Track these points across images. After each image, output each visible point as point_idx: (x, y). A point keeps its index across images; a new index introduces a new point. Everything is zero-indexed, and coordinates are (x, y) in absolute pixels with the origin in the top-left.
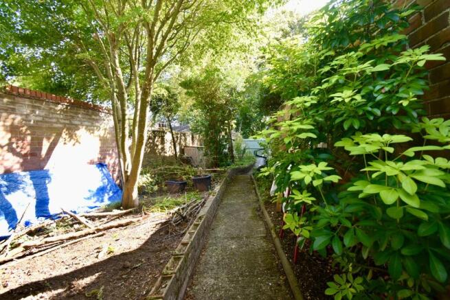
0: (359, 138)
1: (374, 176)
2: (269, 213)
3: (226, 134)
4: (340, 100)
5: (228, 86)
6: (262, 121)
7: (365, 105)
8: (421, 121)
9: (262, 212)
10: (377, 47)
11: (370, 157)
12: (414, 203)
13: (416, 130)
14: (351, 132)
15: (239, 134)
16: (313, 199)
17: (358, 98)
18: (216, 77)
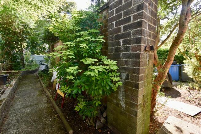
0: (87, 59)
1: (90, 69)
2: (49, 91)
3: (19, 50)
4: (83, 47)
5: (22, 22)
6: (44, 46)
7: (89, 49)
8: (101, 56)
9: (45, 91)
10: (93, 32)
11: (89, 65)
12: (97, 75)
13: (100, 58)
14: (85, 57)
15: (28, 51)
16: (74, 78)
17: (87, 47)
18: (13, 13)
